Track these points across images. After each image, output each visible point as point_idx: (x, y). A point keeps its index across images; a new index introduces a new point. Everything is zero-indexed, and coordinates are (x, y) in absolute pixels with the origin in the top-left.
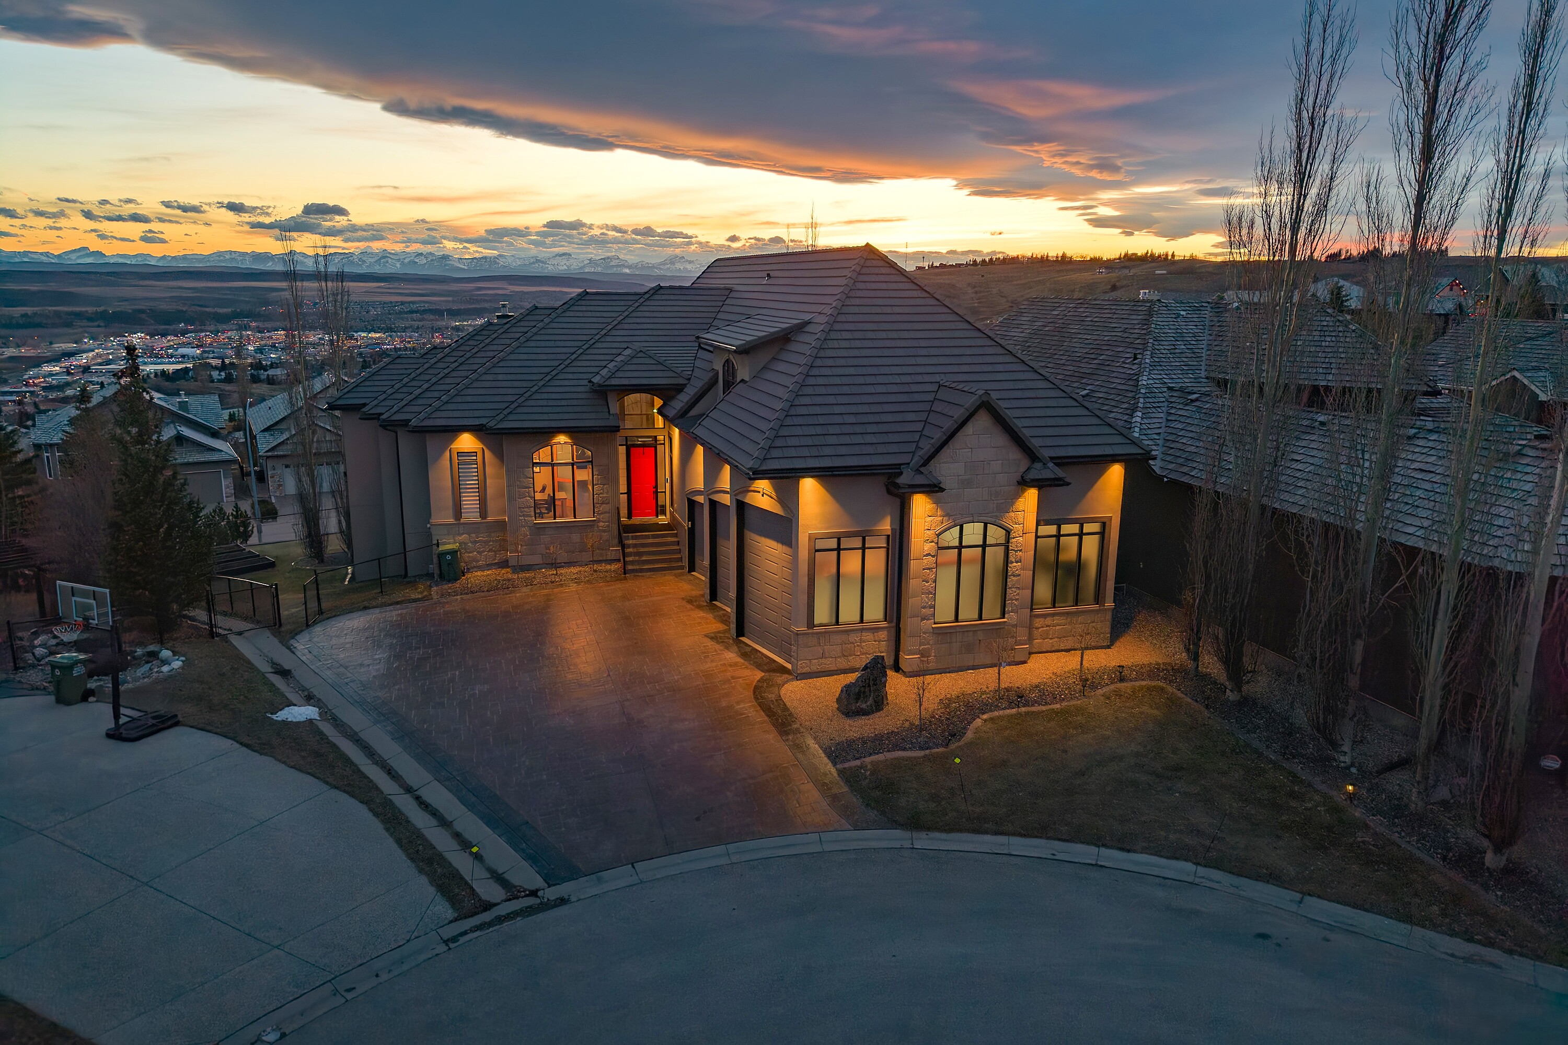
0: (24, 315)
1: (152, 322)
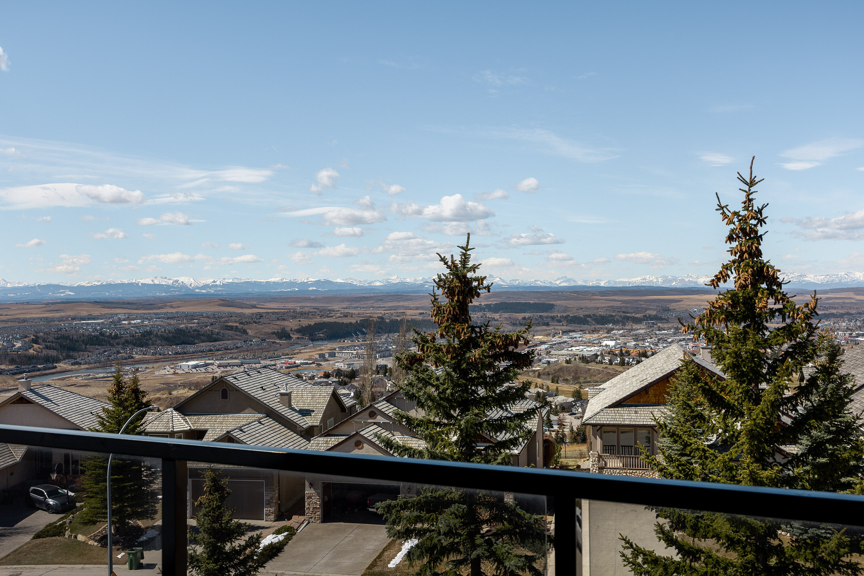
0: (524, 318)
1: (594, 322)
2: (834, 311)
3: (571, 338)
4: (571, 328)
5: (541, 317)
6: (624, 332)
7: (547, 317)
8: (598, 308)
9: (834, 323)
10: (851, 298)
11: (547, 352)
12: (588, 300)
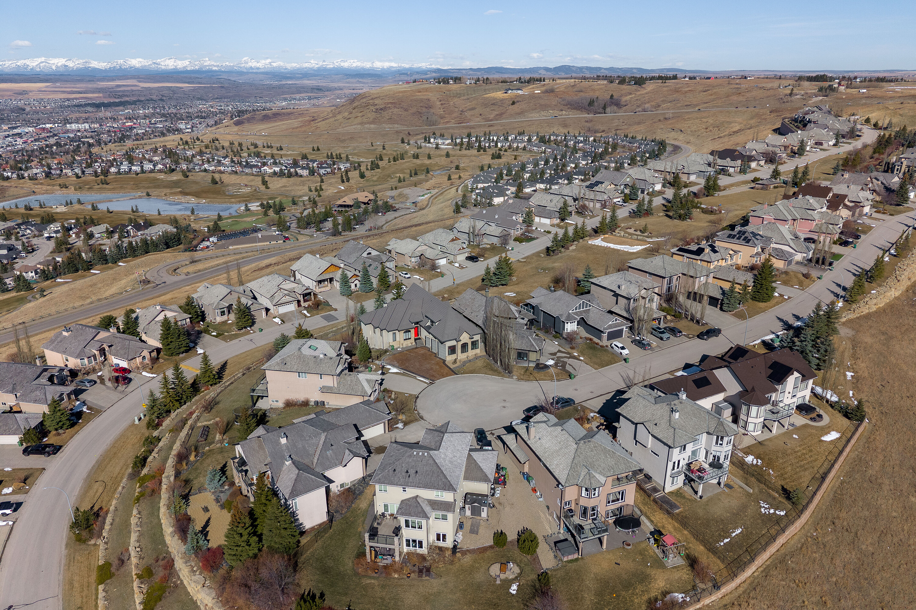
2: (127, 99)
9: (132, 111)
10: (136, 86)
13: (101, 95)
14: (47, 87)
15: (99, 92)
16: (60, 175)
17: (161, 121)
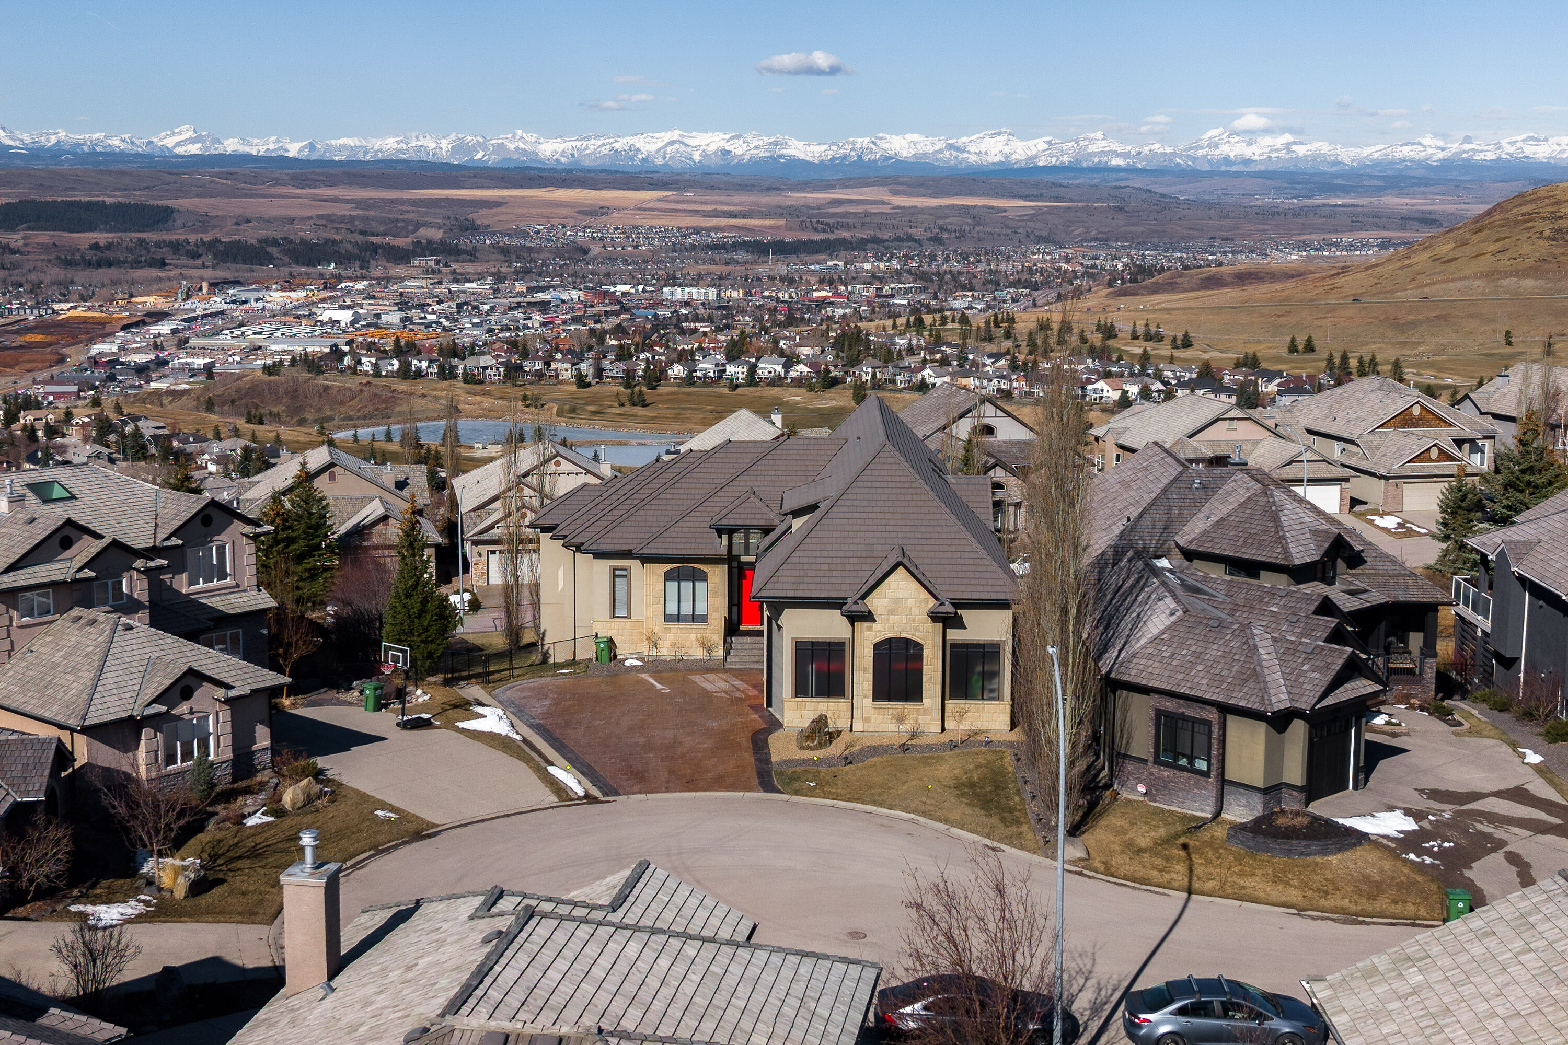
0: (95, 247)
1: (287, 259)
2: (846, 234)
3: (234, 302)
4: (229, 275)
5: (141, 242)
6: (371, 285)
7: (158, 245)
8: (292, 221)
9: (846, 264)
10: (882, 202)
11: (180, 340)
12: (265, 196)
13: (782, 222)
14: (659, 200)
15: (781, 215)
16: (540, 375)
17: (907, 291)
